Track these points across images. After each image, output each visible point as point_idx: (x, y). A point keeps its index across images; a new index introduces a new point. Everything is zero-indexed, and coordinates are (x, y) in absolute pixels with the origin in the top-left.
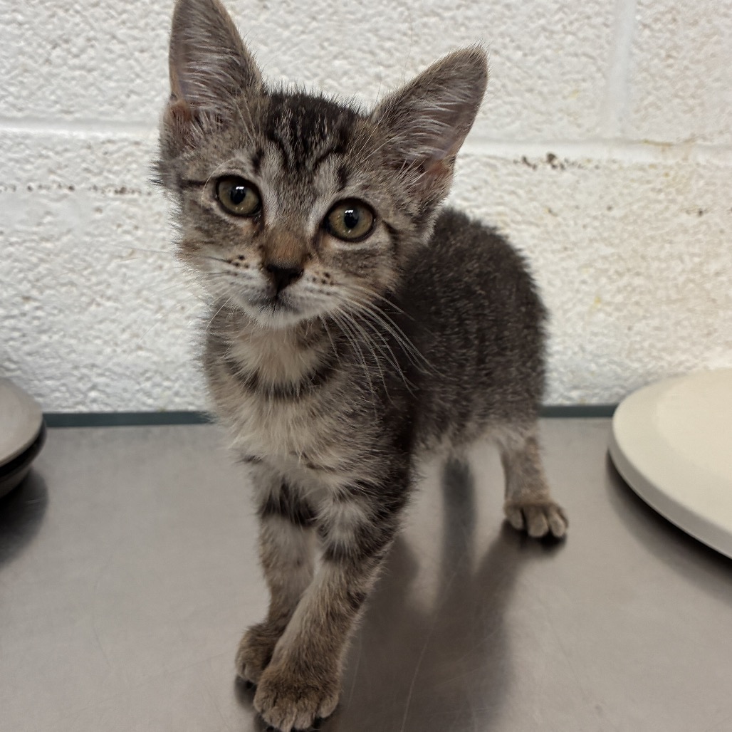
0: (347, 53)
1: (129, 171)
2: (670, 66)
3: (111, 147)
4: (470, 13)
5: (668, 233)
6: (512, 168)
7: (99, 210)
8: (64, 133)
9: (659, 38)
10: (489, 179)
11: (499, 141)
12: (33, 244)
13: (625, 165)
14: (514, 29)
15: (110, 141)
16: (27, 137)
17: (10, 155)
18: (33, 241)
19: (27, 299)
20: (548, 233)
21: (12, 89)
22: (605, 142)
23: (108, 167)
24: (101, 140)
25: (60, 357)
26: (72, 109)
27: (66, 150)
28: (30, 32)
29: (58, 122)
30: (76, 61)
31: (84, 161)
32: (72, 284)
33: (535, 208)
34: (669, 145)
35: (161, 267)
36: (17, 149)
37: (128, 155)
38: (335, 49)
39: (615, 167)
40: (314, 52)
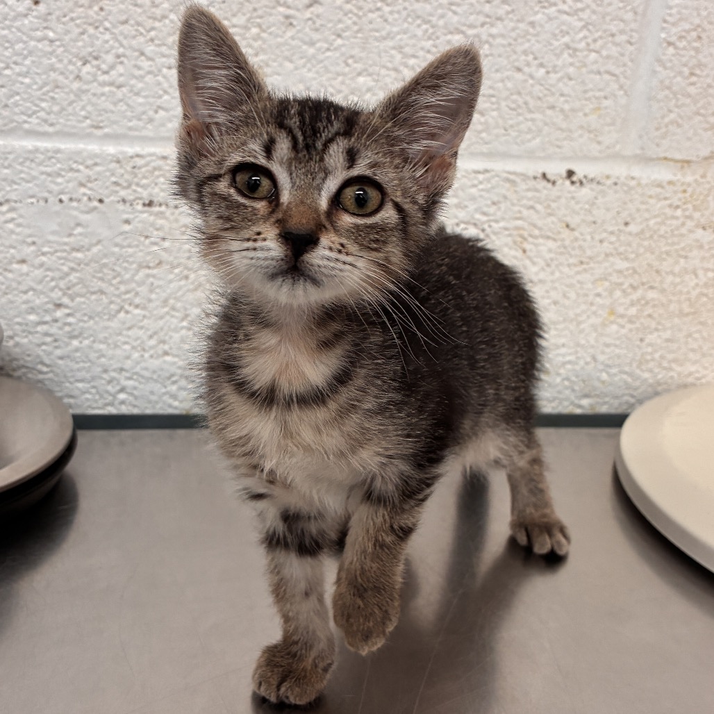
0: (371, 70)
1: (156, 184)
2: (693, 84)
3: (140, 162)
4: (494, 31)
5: (683, 249)
6: (532, 183)
7: (127, 222)
8: (93, 147)
9: (683, 56)
10: (508, 194)
11: (518, 157)
12: (64, 254)
13: (644, 182)
14: (538, 46)
15: (138, 156)
16: (58, 151)
17: (42, 169)
18: (65, 251)
19: (59, 306)
20: (565, 247)
21: (44, 105)
22: (624, 158)
23: (136, 180)
24: (130, 154)
25: (90, 361)
26: (101, 125)
27: (96, 164)
28: (62, 49)
29: (88, 136)
30: (106, 78)
31: (113, 175)
32: (102, 292)
33: (553, 223)
34: (688, 162)
35: (187, 277)
36: (49, 163)
37: (155, 169)
38: (359, 66)
39: (633, 183)
40: (338, 69)
